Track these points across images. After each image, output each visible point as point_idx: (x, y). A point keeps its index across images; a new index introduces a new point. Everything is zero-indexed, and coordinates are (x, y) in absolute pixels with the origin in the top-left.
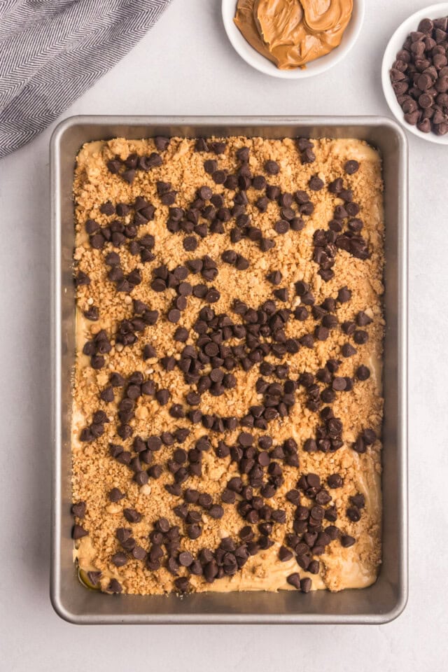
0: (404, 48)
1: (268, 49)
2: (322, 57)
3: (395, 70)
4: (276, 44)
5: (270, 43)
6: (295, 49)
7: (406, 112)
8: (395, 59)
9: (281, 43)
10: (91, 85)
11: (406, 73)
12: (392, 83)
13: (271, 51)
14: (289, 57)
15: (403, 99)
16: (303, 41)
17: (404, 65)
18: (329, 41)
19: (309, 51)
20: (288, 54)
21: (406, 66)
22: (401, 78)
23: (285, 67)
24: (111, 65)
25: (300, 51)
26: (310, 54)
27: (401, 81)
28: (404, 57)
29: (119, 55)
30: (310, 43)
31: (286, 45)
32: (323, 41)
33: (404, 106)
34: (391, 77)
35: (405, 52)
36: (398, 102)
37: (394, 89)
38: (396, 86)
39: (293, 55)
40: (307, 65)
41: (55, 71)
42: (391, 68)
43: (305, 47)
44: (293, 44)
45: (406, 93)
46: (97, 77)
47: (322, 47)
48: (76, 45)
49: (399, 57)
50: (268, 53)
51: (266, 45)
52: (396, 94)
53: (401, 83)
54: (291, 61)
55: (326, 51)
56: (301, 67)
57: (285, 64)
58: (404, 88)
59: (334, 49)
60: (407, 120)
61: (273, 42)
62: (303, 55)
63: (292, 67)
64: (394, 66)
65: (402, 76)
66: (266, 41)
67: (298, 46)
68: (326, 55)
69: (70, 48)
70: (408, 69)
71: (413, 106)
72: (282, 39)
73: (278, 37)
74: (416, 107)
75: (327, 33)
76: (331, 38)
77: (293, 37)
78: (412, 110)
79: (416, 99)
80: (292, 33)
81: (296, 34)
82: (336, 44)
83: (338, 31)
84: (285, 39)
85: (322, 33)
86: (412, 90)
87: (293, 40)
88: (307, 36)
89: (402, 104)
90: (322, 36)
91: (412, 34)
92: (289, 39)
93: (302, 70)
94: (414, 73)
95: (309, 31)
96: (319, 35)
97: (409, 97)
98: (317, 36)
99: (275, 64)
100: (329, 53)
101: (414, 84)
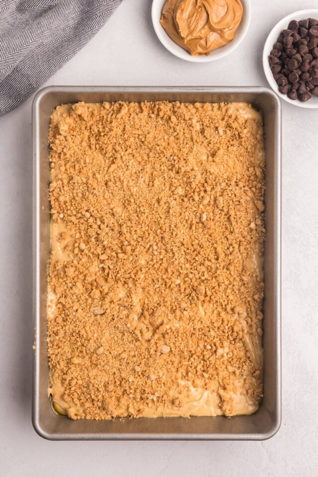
0: (278, 41)
1: (184, 41)
2: (222, 47)
3: (272, 56)
4: (189, 38)
5: (185, 37)
6: (203, 42)
7: (280, 85)
8: (272, 48)
9: (193, 37)
10: (60, 67)
11: (279, 58)
12: (270, 65)
13: (186, 43)
14: (198, 47)
15: (278, 76)
16: (208, 36)
17: (278, 52)
18: (226, 36)
19: (212, 43)
20: (197, 45)
21: (280, 53)
22: (277, 62)
23: (195, 54)
24: (74, 53)
25: (206, 43)
26: (212, 45)
28: (278, 47)
29: (80, 46)
30: (213, 37)
31: (196, 39)
32: (222, 36)
33: (279, 81)
34: (269, 61)
35: (279, 44)
36: (275, 78)
37: (272, 69)
38: (273, 67)
39: (201, 46)
40: (211, 53)
41: (35, 57)
42: (269, 54)
43: (209, 41)
44: (201, 38)
45: (280, 72)
46: (65, 61)
47: (221, 40)
48: (50, 39)
49: (275, 47)
50: (184, 44)
51: (183, 38)
52: (273, 73)
53: (276, 65)
54: (200, 50)
55: (224, 43)
56: (206, 54)
58: (279, 68)
59: (230, 42)
60: (281, 91)
61: (187, 37)
62: (208, 46)
63: (200, 54)
64: (271, 53)
65: (277, 60)
66: (182, 36)
67: (205, 39)
68: (224, 46)
69: (46, 41)
70: (281, 56)
71: (284, 81)
72: (194, 35)
73: (191, 33)
74: (287, 82)
75: (225, 30)
76: (228, 34)
77: (201, 33)
78: (284, 84)
79: (287, 76)
80: (200, 30)
81: (203, 32)
82: (231, 38)
83: (232, 29)
84: (196, 34)
85: (221, 30)
86: (284, 70)
87: (201, 35)
88: (211, 33)
89: (278, 81)
90: (221, 32)
91: (284, 31)
92: (198, 34)
93: (208, 56)
94: (285, 58)
95: (212, 29)
96: (219, 32)
97: (282, 75)
98: (218, 33)
99: (189, 52)
100: (226, 45)
101: (285, 66)
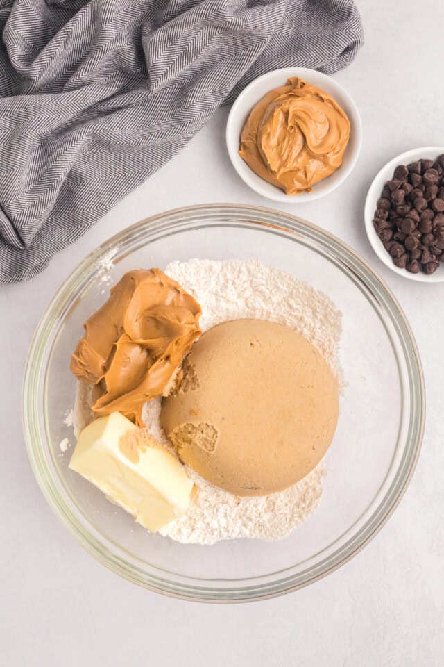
0: (383, 197)
1: (276, 177)
2: (327, 179)
3: (377, 219)
4: (282, 170)
5: (276, 171)
6: (301, 174)
7: (395, 258)
8: (376, 208)
9: (287, 170)
11: (388, 220)
12: (377, 231)
13: (278, 178)
14: (296, 182)
15: (389, 245)
16: (307, 166)
17: (385, 213)
18: (331, 162)
19: (314, 174)
20: (294, 179)
21: (387, 213)
22: (385, 226)
23: (291, 193)
25: (306, 175)
26: (315, 177)
27: (385, 229)
28: (384, 204)
30: (315, 166)
31: (291, 171)
32: (325, 163)
33: (392, 251)
34: (375, 226)
35: (384, 201)
36: (385, 249)
37: (380, 237)
38: (381, 234)
39: (299, 180)
40: (313, 188)
43: (310, 171)
44: (298, 170)
45: (392, 239)
47: (325, 169)
49: (379, 205)
50: (276, 180)
51: (273, 173)
52: (382, 241)
53: (385, 231)
54: (298, 185)
55: (330, 172)
56: (307, 190)
57: (292, 190)
58: (389, 235)
59: (338, 170)
60: (397, 264)
61: (279, 170)
62: (309, 179)
63: (299, 191)
64: (376, 216)
65: (385, 224)
66: (273, 169)
67: (303, 170)
70: (390, 216)
71: (399, 250)
72: (288, 166)
73: (284, 164)
74: (404, 251)
75: (328, 155)
76: (333, 159)
77: (298, 163)
78: (400, 254)
79: (402, 243)
80: (296, 159)
81: (300, 160)
82: (338, 165)
83: (337, 153)
84: (290, 165)
85: (324, 156)
86: (397, 235)
87: (298, 165)
88: (310, 161)
89: (390, 250)
90: (324, 159)
91: (388, 182)
92: (295, 164)
93: (310, 193)
94: (396, 218)
95: (312, 156)
96: (321, 158)
97: (395, 242)
98: (319, 160)
99: (283, 190)
100: (332, 174)
101: (398, 229)
